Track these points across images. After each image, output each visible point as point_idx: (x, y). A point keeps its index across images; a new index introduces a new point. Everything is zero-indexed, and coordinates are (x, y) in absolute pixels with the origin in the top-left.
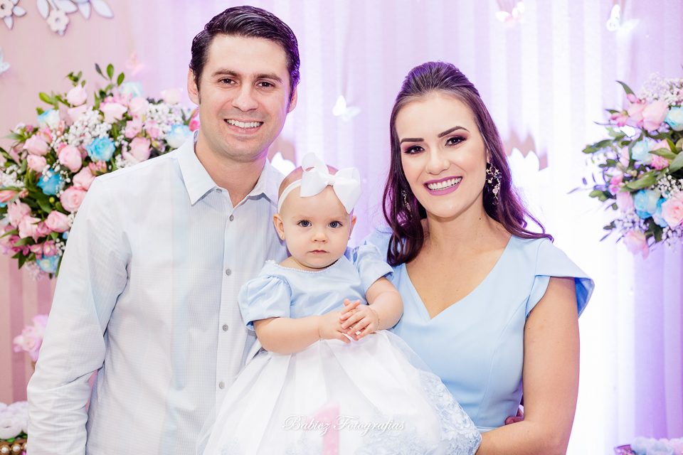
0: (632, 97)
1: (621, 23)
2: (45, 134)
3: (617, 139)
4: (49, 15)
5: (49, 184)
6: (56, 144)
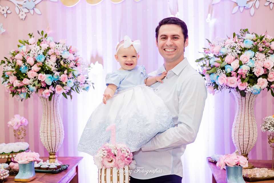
0: (210, 44)
1: (211, 19)
2: (22, 53)
3: (206, 58)
4: (19, 13)
5: (23, 69)
6: (26, 57)
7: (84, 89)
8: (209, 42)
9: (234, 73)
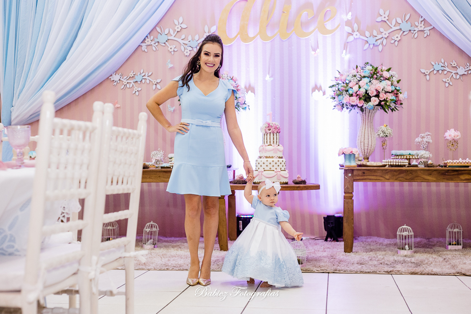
1: (346, 55)
3: (337, 84)
4: (184, 51)
7: (243, 108)
8: (339, 73)
9: (354, 94)
